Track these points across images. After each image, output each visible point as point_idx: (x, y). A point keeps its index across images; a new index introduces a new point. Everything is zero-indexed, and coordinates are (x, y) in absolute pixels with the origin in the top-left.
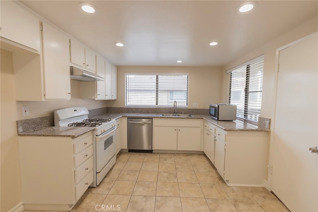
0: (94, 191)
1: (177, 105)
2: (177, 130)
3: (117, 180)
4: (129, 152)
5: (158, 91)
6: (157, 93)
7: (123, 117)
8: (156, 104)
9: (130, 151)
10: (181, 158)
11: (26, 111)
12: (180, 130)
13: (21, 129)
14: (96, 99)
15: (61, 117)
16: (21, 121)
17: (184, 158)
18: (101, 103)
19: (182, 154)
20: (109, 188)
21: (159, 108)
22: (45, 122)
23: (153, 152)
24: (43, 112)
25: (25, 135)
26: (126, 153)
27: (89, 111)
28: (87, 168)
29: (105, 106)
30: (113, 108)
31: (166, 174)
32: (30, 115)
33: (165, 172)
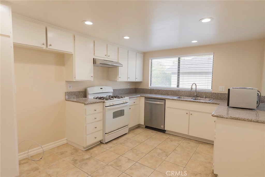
0: (102, 146)
1: (197, 88)
2: (189, 114)
3: (121, 144)
4: (145, 128)
5: (180, 73)
6: (178, 76)
7: (141, 96)
8: (177, 87)
9: (147, 127)
10: (189, 143)
11: (70, 87)
12: (191, 114)
13: (67, 97)
14: (118, 81)
15: (89, 93)
16: (67, 92)
17: (192, 144)
18: (129, 84)
19: (194, 141)
20: (111, 147)
21: (179, 91)
22: (81, 94)
23: (166, 132)
24: (80, 88)
25: (69, 101)
26: (143, 128)
27: (113, 90)
28: (96, 127)
29: (133, 87)
30: (140, 88)
31: (160, 151)
32: (72, 89)
33: (161, 149)
